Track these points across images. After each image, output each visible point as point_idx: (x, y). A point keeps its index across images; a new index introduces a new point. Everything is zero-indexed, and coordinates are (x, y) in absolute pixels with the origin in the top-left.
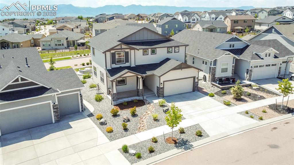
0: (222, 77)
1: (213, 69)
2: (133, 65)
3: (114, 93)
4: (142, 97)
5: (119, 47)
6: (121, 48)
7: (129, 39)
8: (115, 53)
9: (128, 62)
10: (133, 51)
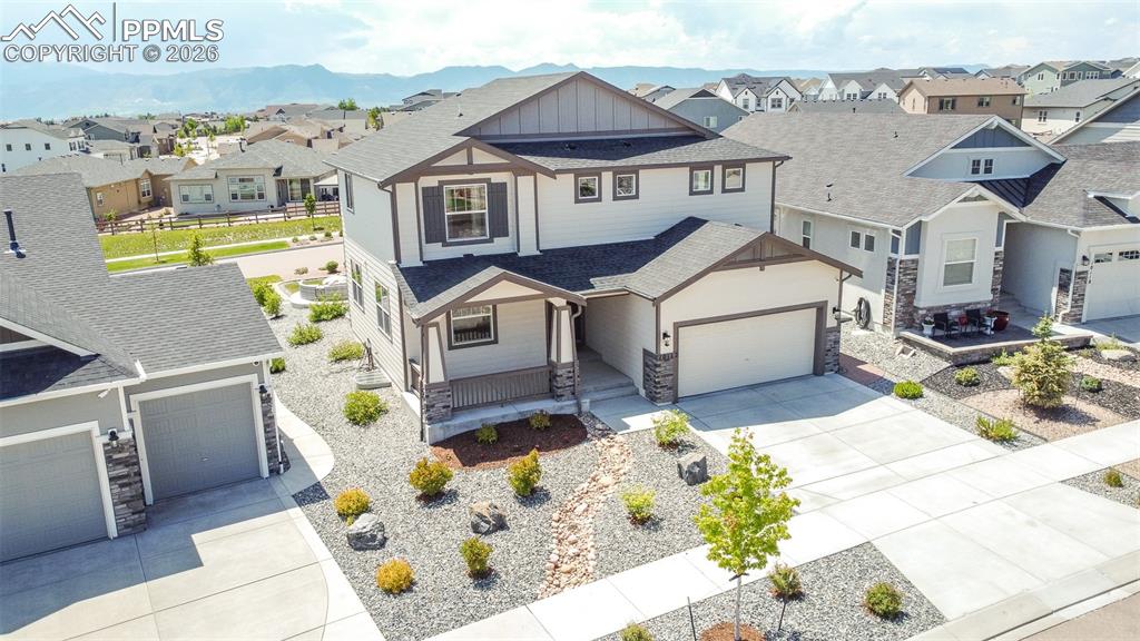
0: (948, 307)
1: (906, 269)
2: (528, 249)
3: (431, 382)
4: (572, 402)
5: (459, 159)
6: (470, 163)
7: (511, 128)
8: (439, 188)
9: (507, 235)
10: (525, 183)
